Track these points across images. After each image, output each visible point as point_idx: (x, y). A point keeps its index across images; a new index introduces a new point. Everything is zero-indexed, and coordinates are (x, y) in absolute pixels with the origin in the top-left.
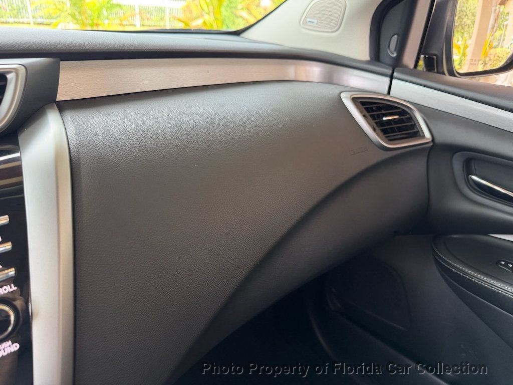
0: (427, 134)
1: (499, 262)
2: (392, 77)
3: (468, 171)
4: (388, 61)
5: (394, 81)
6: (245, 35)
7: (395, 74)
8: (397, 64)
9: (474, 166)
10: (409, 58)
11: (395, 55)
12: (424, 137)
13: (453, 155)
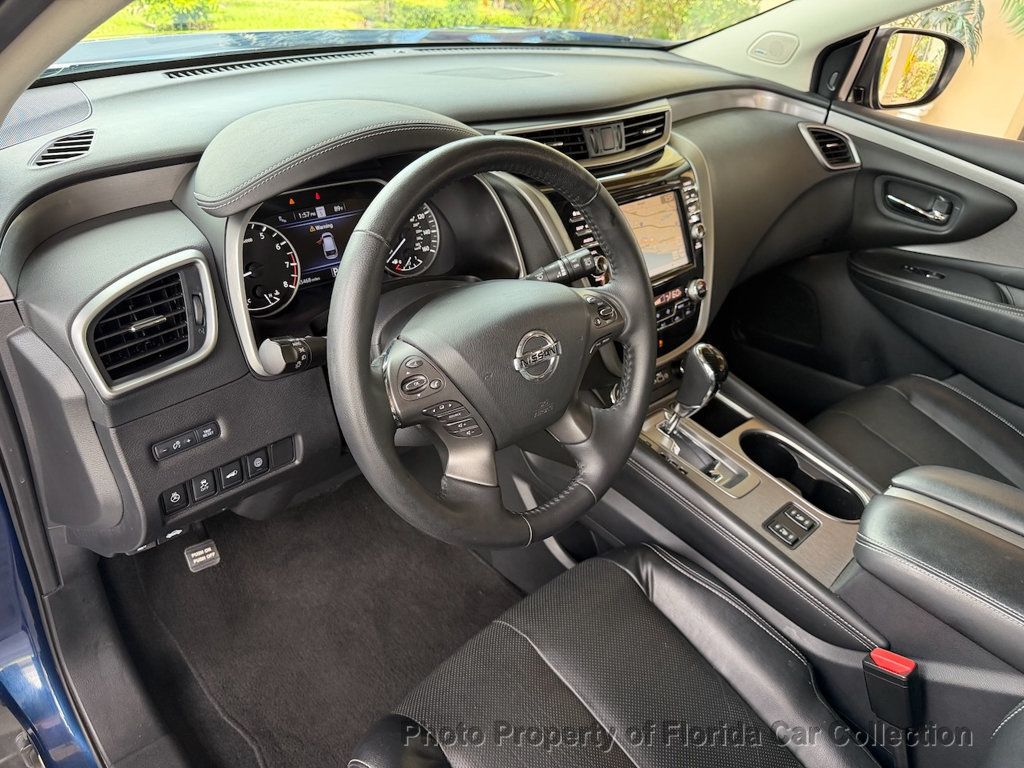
0: (857, 160)
1: (903, 267)
2: (829, 109)
3: (886, 192)
4: (827, 94)
5: (830, 112)
6: (674, 51)
7: (832, 107)
8: (833, 97)
9: (890, 187)
10: (843, 95)
11: (833, 89)
12: (854, 162)
13: (874, 179)
